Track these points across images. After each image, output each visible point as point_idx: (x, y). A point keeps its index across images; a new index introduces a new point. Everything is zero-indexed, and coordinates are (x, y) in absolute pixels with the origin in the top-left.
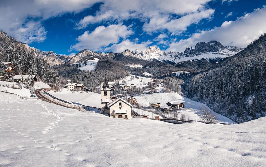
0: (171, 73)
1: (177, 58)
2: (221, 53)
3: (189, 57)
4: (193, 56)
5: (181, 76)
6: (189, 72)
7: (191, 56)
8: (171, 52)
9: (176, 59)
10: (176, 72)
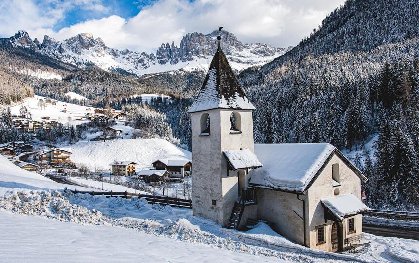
0: (131, 97)
1: (140, 64)
2: (236, 57)
3: (168, 64)
4: (176, 63)
5: (153, 104)
6: (170, 95)
7: (171, 63)
8: (127, 51)
9: (138, 68)
10: (143, 96)
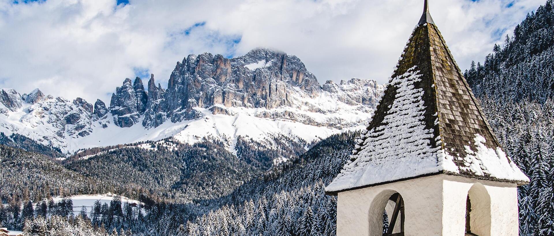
0: (47, 201)
1: (69, 127)
2: (302, 112)
3: (138, 126)
4: (156, 125)
5: (100, 218)
6: (142, 198)
7: (144, 124)
8: (39, 94)
9: (66, 134)
10: (74, 198)
